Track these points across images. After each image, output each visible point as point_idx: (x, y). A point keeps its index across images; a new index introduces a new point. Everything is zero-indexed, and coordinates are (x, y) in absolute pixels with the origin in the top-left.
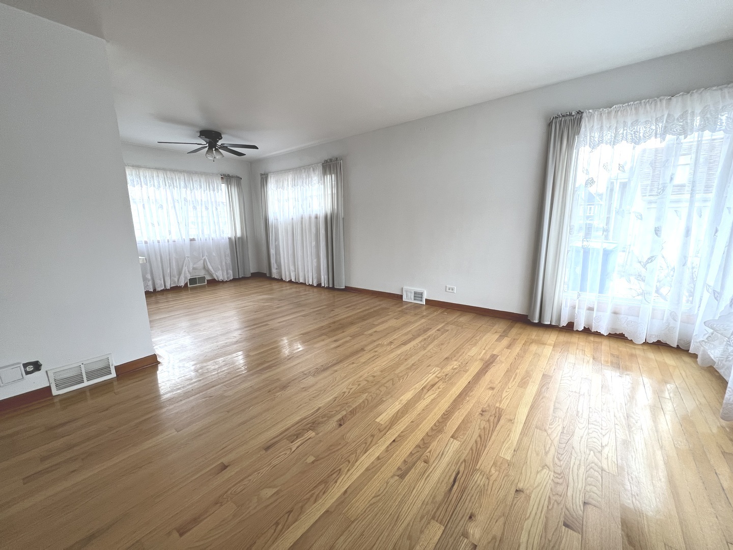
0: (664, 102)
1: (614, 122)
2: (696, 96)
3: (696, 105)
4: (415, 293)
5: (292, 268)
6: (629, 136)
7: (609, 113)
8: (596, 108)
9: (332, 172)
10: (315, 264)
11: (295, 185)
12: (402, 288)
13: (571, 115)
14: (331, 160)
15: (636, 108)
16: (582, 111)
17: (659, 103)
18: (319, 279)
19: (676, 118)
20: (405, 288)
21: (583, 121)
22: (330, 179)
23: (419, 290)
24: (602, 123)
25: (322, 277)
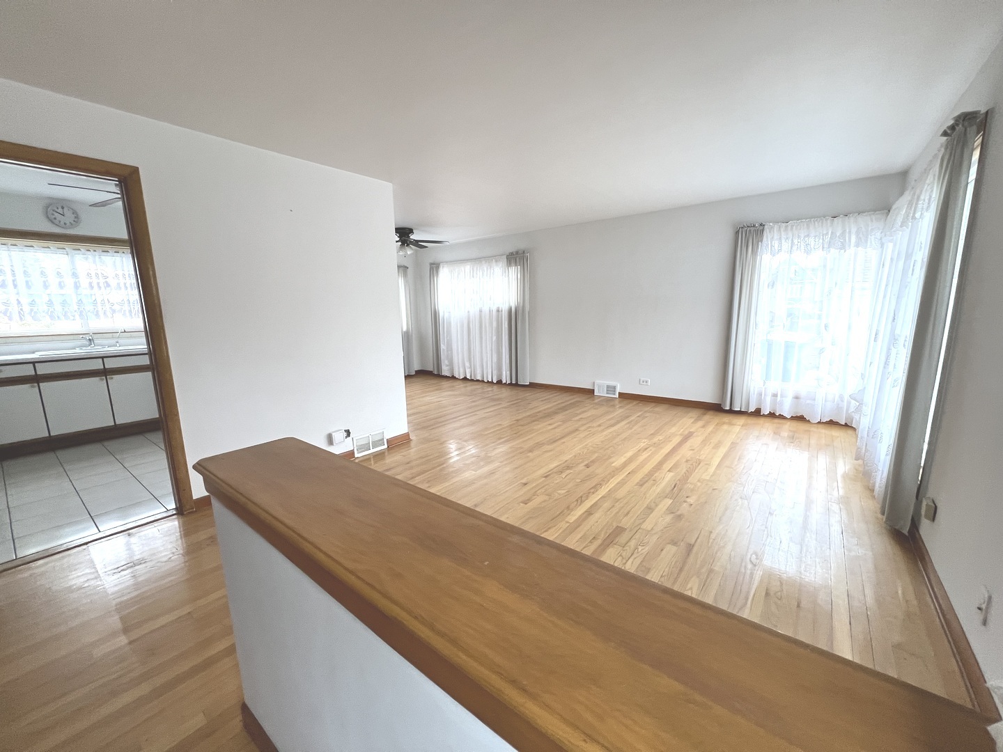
0: (829, 221)
1: (790, 235)
2: (852, 219)
3: (853, 226)
4: (608, 387)
5: (467, 364)
6: (803, 247)
7: (786, 227)
8: (776, 222)
9: (518, 264)
10: (495, 359)
11: (473, 277)
12: (594, 383)
13: (754, 226)
14: (517, 253)
15: (807, 225)
16: (764, 224)
17: (824, 222)
18: (500, 374)
19: (838, 235)
20: (597, 382)
21: (765, 232)
22: (514, 273)
23: (612, 383)
24: (781, 235)
25: (504, 373)
